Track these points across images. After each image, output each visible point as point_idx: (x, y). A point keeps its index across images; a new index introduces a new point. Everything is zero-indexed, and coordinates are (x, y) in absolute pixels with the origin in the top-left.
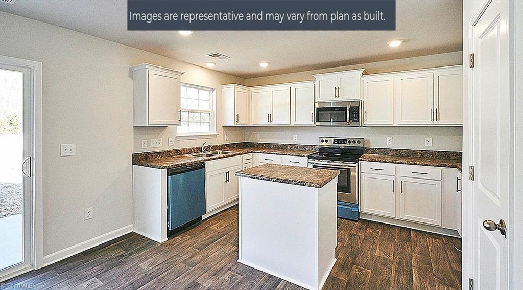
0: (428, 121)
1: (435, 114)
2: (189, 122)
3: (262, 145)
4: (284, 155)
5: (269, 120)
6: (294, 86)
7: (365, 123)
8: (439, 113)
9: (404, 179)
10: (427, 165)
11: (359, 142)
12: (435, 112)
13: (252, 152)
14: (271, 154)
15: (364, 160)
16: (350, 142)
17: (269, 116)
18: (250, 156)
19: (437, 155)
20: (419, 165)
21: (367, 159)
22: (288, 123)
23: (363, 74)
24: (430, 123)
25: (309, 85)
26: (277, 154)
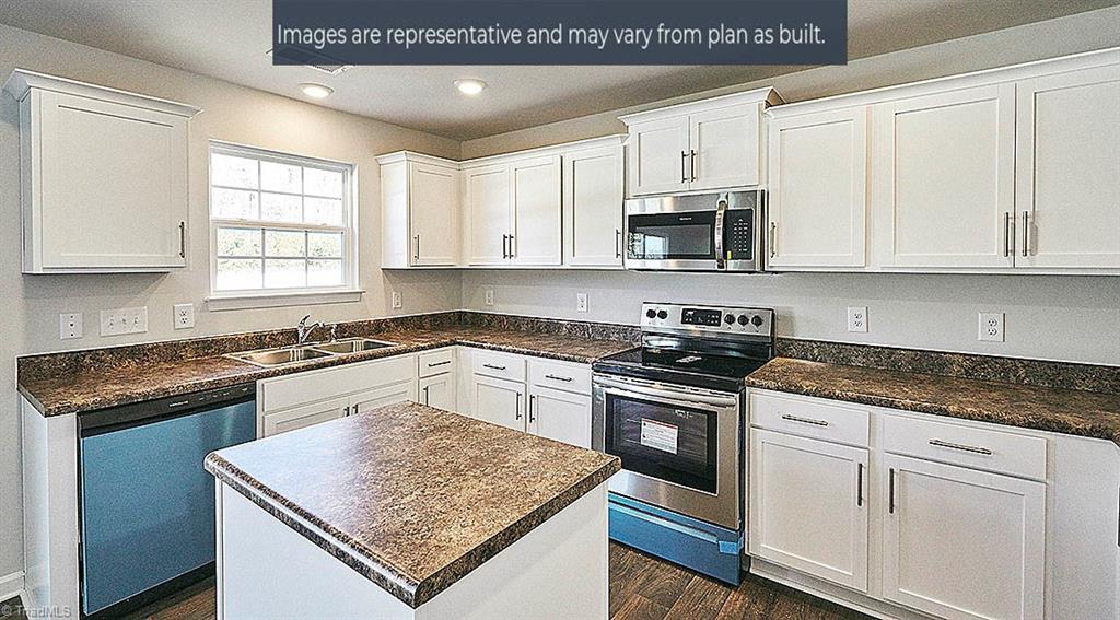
0: (992, 257)
1: (1020, 230)
2: (264, 258)
3: (500, 319)
4: (533, 355)
5: (507, 253)
6: (571, 152)
7: (773, 263)
8: (1035, 229)
9: (897, 464)
10: (988, 419)
11: (758, 321)
12: (1020, 223)
13: (454, 343)
14: (500, 350)
15: (761, 387)
16: (730, 319)
17: (507, 240)
18: (446, 353)
19: (1022, 372)
20: (956, 415)
21: (772, 384)
22: (555, 262)
23: (768, 105)
24: (1001, 263)
25: (611, 147)
26: (514, 352)
